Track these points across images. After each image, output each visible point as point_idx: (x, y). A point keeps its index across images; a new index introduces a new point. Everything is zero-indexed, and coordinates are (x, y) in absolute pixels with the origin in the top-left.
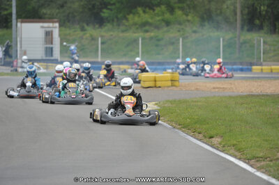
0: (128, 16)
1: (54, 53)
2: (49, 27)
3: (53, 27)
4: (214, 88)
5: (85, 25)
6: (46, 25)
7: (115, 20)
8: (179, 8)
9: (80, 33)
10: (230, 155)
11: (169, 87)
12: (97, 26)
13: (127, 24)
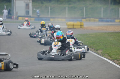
1: (30, 13)
3: (29, 2)
5: (43, 1)
9: (41, 5)
10: (106, 58)
11: (79, 28)
12: (48, 2)
13: (61, 1)
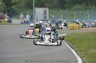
0: (73, 6)
1: (47, 18)
2: (45, 10)
3: (47, 10)
4: (92, 30)
5: (59, 9)
6: (44, 9)
7: (69, 8)
8: (90, 4)
9: (57, 12)
11: (78, 29)
12: (63, 9)
13: (72, 9)
